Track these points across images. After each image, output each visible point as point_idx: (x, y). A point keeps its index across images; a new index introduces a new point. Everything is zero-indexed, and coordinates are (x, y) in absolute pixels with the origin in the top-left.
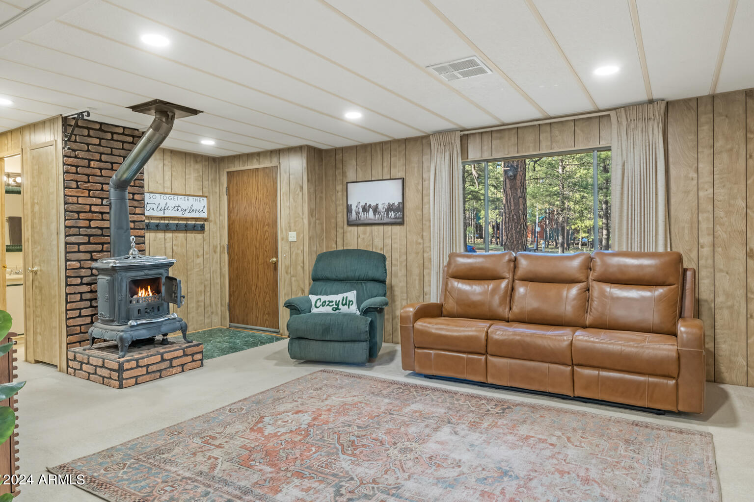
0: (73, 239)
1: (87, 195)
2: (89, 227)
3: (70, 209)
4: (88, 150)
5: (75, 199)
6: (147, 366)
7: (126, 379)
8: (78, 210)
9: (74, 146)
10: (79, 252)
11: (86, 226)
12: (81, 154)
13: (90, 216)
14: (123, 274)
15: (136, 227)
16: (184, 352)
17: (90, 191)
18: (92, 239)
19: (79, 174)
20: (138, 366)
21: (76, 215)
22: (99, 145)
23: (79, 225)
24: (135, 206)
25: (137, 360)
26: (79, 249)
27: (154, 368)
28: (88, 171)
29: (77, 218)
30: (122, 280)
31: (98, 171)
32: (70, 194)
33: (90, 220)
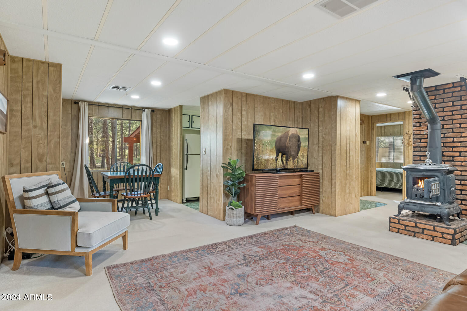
0: (416, 153)
3: (416, 138)
5: (418, 132)
6: (406, 226)
7: (392, 227)
8: (420, 138)
10: (420, 160)
11: (425, 146)
15: (462, 146)
19: (422, 118)
21: (419, 141)
23: (420, 146)
24: (461, 131)
25: (399, 220)
26: (420, 158)
27: (410, 229)
29: (419, 142)
32: (416, 130)
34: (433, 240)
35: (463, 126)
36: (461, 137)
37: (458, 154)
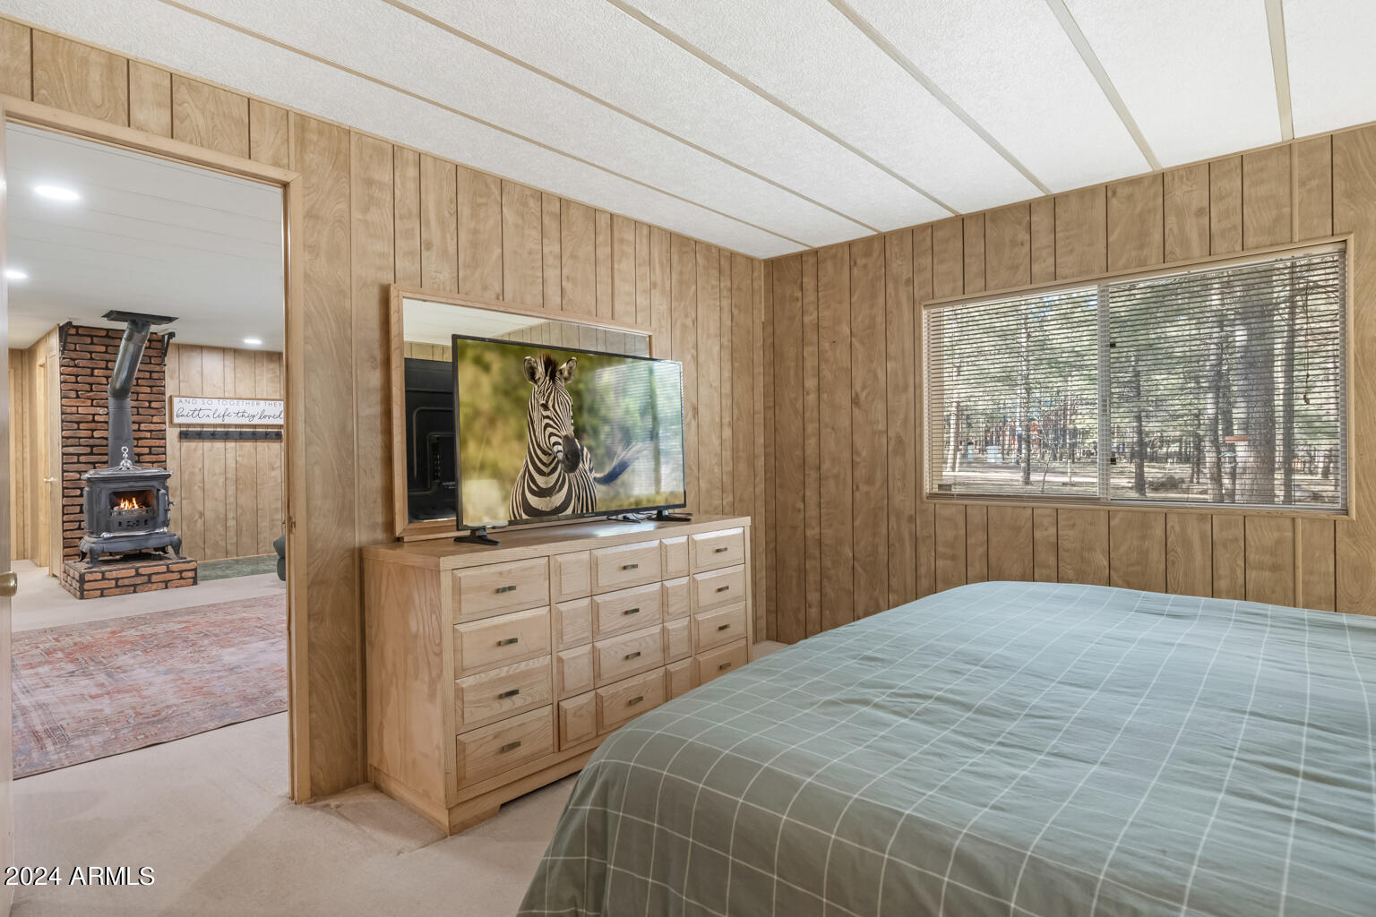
0: (71, 450)
1: (90, 404)
2: (92, 437)
3: (68, 419)
4: (92, 359)
5: (74, 409)
6: (117, 579)
7: (88, 590)
8: (78, 420)
9: (73, 355)
10: (79, 462)
11: (88, 436)
12: (81, 363)
13: (93, 426)
14: (102, 485)
16: (168, 568)
17: (92, 400)
18: (95, 450)
19: (80, 383)
20: (104, 579)
21: (75, 426)
22: (106, 352)
23: (78, 436)
25: (103, 573)
26: (78, 459)
27: (126, 582)
28: (91, 380)
29: (76, 428)
30: (100, 492)
31: (105, 379)
32: (68, 404)
33: (93, 430)
34: (167, 588)
35: (153, 405)
36: (151, 423)
37: (147, 450)
